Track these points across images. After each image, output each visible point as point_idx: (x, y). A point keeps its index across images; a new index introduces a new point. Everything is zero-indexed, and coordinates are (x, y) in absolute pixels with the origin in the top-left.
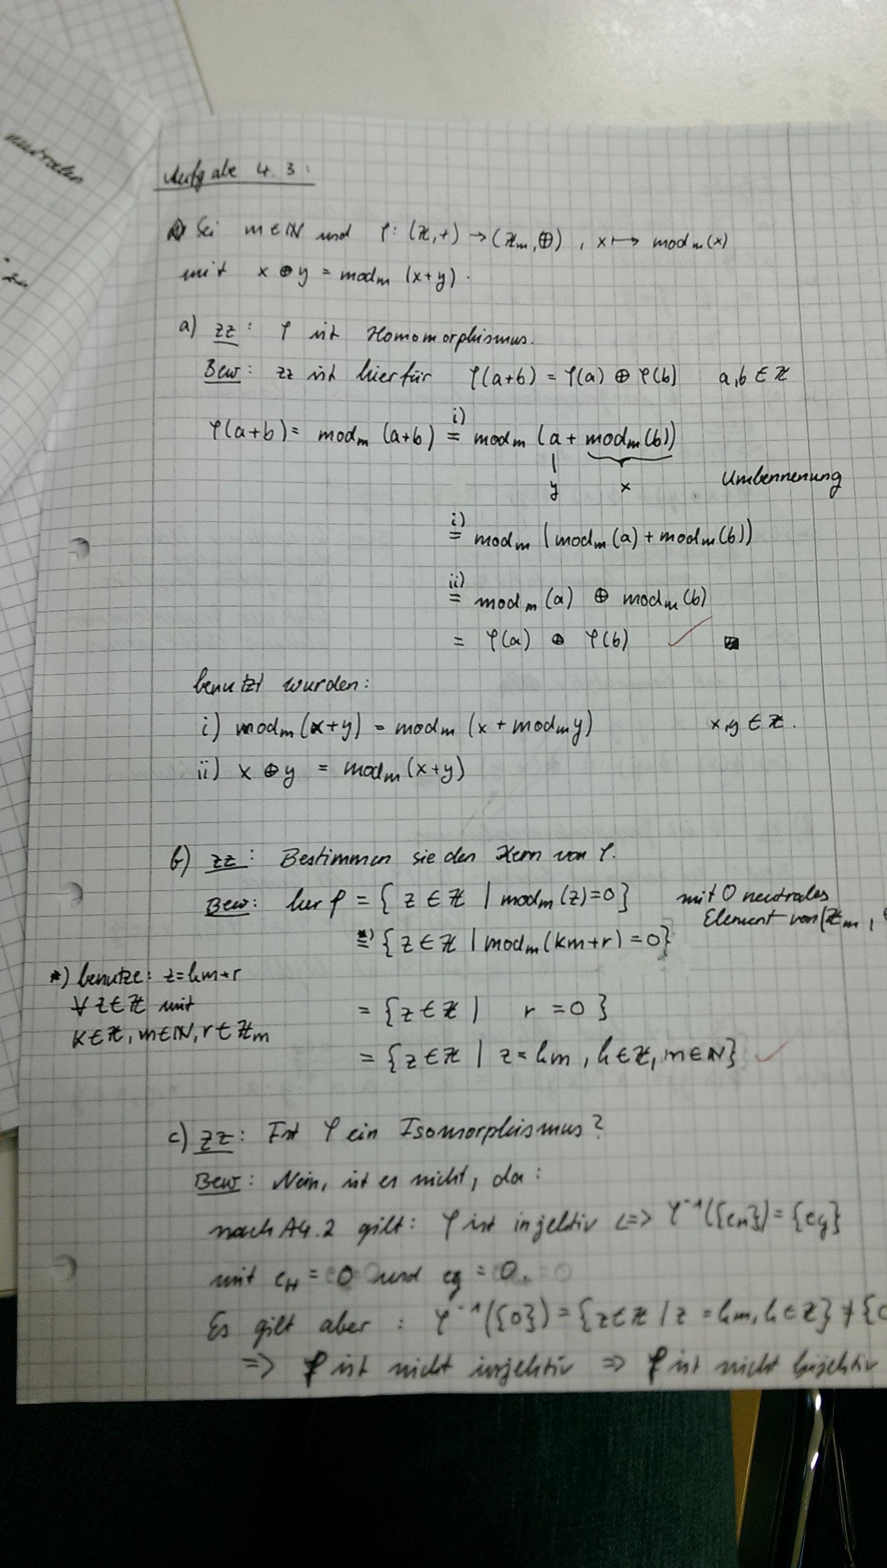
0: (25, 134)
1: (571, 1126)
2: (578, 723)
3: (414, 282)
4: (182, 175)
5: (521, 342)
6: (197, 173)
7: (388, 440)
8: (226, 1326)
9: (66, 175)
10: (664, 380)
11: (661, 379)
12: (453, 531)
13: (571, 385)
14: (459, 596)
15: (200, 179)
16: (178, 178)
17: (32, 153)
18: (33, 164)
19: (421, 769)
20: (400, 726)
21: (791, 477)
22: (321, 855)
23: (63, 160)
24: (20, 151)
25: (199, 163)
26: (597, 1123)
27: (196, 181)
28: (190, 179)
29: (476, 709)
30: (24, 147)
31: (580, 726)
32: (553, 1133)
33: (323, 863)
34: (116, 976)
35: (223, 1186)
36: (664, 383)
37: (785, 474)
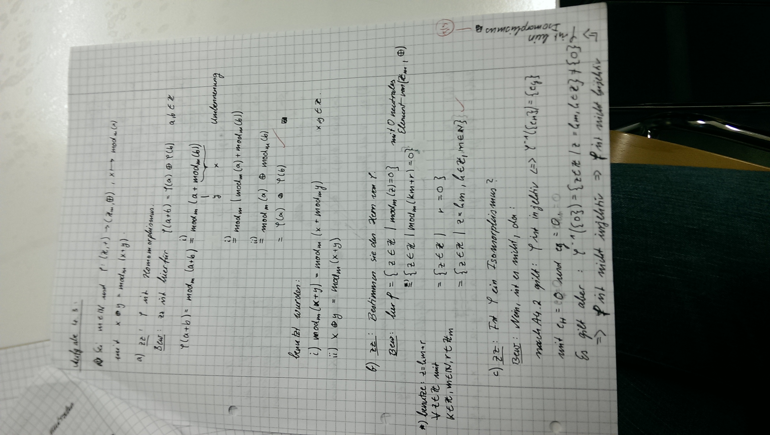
0: (50, 426)
1: (491, 193)
2: (317, 188)
3: (125, 257)
4: (75, 359)
5: (153, 210)
6: (75, 352)
7: (192, 269)
8: (582, 352)
9: (70, 410)
10: (171, 149)
11: (171, 150)
12: (233, 241)
13: (172, 189)
14: (261, 239)
15: (77, 351)
16: (76, 361)
17: (59, 424)
18: (63, 424)
19: (335, 257)
20: (317, 266)
21: (214, 95)
22: (371, 303)
23: (63, 411)
24: (57, 429)
25: (70, 351)
26: (490, 181)
27: (78, 353)
28: (77, 355)
29: (309, 232)
30: (55, 427)
31: (318, 187)
32: (494, 201)
33: (375, 302)
34: (423, 399)
35: (518, 351)
36: (173, 148)
37: (213, 97)
